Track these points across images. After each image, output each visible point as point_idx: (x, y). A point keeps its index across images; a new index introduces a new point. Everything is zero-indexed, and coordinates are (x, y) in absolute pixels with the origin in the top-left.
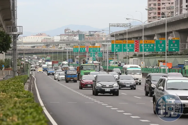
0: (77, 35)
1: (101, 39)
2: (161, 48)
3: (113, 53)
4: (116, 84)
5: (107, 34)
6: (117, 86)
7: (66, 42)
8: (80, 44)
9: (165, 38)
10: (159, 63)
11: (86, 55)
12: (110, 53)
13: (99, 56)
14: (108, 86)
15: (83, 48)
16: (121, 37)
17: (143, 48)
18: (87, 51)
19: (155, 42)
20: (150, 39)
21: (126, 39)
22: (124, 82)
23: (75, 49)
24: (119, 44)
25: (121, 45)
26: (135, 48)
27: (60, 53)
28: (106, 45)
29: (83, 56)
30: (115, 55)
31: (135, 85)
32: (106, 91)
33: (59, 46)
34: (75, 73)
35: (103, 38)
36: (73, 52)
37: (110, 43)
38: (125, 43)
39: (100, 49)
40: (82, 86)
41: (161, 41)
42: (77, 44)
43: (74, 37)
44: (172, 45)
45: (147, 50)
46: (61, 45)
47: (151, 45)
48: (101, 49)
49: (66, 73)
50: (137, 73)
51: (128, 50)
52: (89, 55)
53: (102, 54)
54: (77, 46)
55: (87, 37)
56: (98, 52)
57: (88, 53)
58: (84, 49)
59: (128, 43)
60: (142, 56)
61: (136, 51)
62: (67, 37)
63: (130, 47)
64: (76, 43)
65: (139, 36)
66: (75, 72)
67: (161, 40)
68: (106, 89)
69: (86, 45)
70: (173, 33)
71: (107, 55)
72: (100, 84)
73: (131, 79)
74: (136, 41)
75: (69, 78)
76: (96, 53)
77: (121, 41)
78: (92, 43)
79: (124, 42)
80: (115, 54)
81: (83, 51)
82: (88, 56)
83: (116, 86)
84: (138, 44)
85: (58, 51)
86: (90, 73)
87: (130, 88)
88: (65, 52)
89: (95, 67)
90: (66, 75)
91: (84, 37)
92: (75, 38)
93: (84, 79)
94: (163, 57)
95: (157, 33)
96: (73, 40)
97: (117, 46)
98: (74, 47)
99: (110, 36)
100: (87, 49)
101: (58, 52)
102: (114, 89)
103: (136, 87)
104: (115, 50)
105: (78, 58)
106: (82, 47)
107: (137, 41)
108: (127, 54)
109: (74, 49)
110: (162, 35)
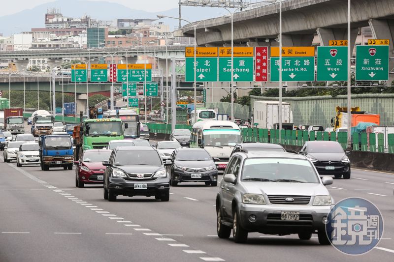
0: (83, 31)
1: (155, 42)
2: (334, 71)
3: (191, 84)
4: (162, 172)
5: (172, 26)
6: (165, 175)
7: (50, 52)
8: (92, 58)
9: (347, 39)
10: (340, 117)
11: (109, 92)
12: (182, 84)
13: (148, 94)
14: (141, 175)
15: (99, 71)
16: (215, 38)
17: (280, 70)
18: (112, 78)
19: (316, 53)
20: (302, 45)
21: (229, 42)
22: (185, 168)
23: (76, 72)
24: (207, 59)
25: (213, 62)
26: (257, 71)
27: (30, 84)
28: (169, 60)
29: (98, 95)
30: (197, 90)
31: (216, 175)
32: (137, 188)
33: (28, 62)
34: (68, 144)
35: (159, 40)
36: (70, 82)
37: (182, 56)
38: (225, 54)
39: (150, 74)
40: (84, 178)
41: (334, 51)
42: (84, 59)
43: (74, 36)
44: (366, 62)
45: (292, 76)
46: (34, 62)
47: (305, 61)
48: (154, 74)
49: (41, 143)
50: (230, 144)
51: (236, 76)
52: (117, 91)
53: (156, 88)
54: (82, 63)
55: (114, 36)
56: (145, 83)
57: (114, 85)
58: (102, 72)
59: (236, 55)
60: (277, 95)
61: (258, 79)
62: (54, 36)
63: (242, 67)
64: (78, 56)
65: (268, 34)
66: (68, 142)
67: (335, 48)
68: (135, 183)
69: (110, 61)
70: (369, 26)
71: (173, 91)
72: (122, 170)
73: (206, 159)
74: (258, 50)
75: (50, 157)
76: (138, 85)
77: (215, 49)
78: (127, 55)
79: (223, 51)
80: (195, 88)
81: (99, 79)
82: (115, 94)
83: (161, 176)
84: (264, 58)
85: (26, 78)
86: (107, 143)
87: (204, 183)
88: (45, 83)
89: (123, 126)
90: (44, 150)
91: (103, 37)
92: (76, 39)
93: (87, 159)
94: (340, 98)
95: (322, 25)
96: (70, 46)
97: (201, 65)
98: (75, 68)
99: (180, 34)
100: (111, 73)
101: (26, 83)
102: (159, 185)
103: (217, 178)
104: (197, 76)
105: (86, 100)
106: (96, 66)
107: (263, 48)
108: (233, 89)
109: (73, 71)
110: (338, 31)
